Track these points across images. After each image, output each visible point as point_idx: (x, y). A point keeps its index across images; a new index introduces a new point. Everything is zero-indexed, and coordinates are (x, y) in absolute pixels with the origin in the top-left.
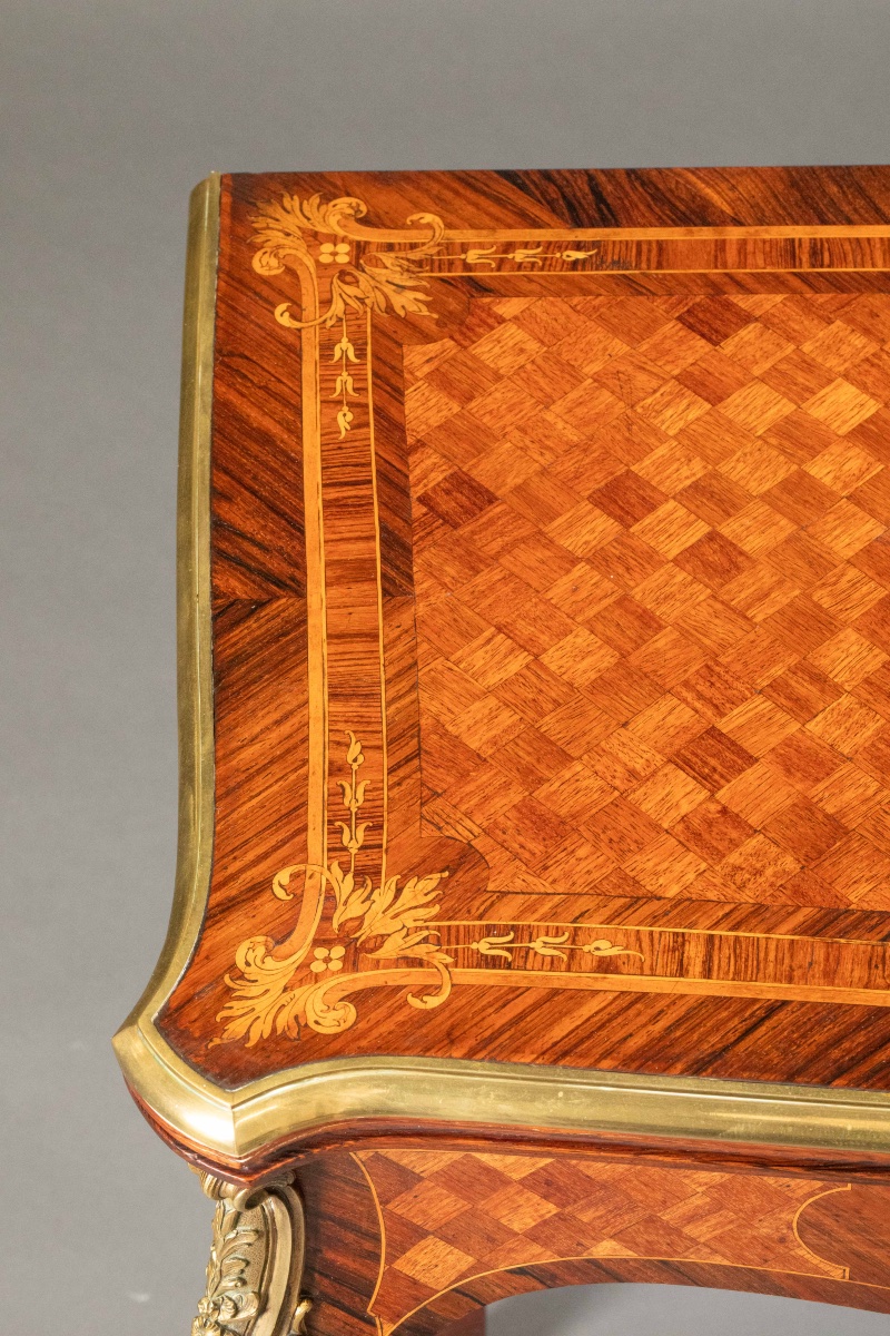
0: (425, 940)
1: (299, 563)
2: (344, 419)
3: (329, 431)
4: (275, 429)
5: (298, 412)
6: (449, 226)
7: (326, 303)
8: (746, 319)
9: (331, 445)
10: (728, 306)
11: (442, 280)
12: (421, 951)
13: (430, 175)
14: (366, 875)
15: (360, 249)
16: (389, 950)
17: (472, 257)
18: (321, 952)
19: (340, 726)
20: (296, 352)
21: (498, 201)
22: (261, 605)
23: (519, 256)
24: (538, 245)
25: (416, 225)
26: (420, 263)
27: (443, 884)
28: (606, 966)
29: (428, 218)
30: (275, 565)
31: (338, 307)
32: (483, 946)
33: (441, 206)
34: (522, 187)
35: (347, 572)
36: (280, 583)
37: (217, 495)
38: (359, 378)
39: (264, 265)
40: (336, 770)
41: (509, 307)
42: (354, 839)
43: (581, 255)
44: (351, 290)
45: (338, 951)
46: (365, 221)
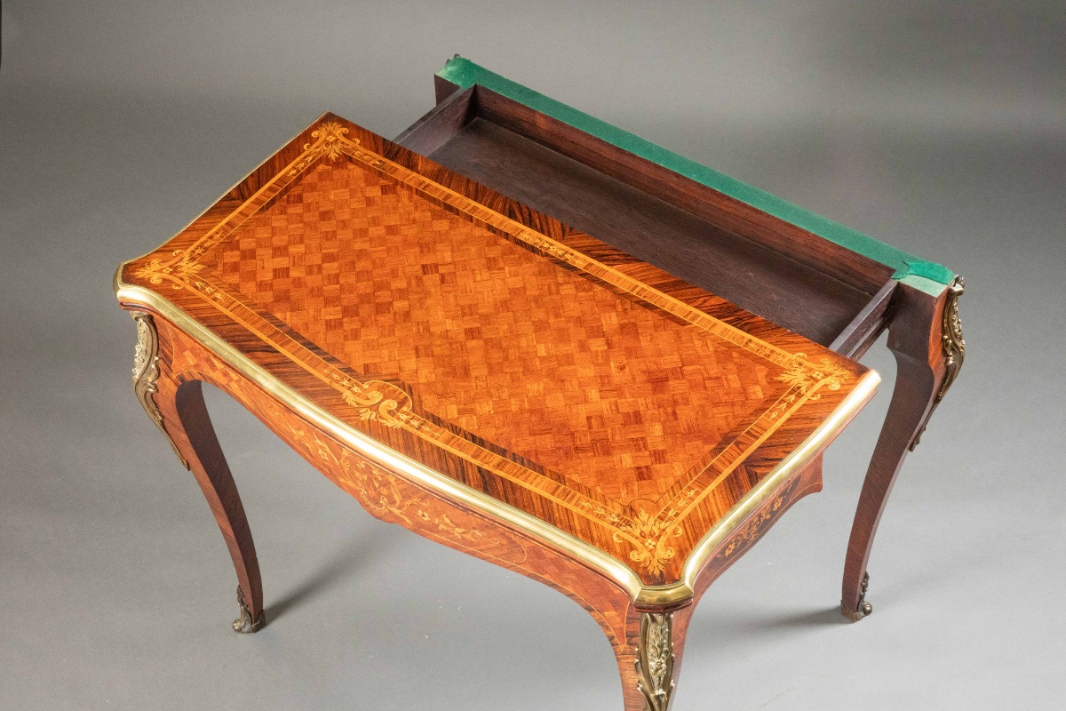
0: (189, 277)
1: (250, 196)
2: (294, 172)
3: (288, 173)
4: (278, 167)
5: (286, 166)
6: (360, 144)
7: (317, 148)
8: (395, 193)
9: (285, 176)
10: (395, 188)
11: (345, 154)
12: (186, 278)
13: (368, 132)
14: (193, 259)
15: (337, 140)
16: (179, 275)
17: (356, 153)
18: (168, 268)
19: (221, 230)
20: (300, 154)
21: (375, 143)
22: (234, 199)
23: (366, 157)
24: (373, 157)
25: (353, 141)
26: (344, 149)
27: (204, 268)
28: (215, 299)
29: (358, 141)
30: (246, 193)
31: (319, 149)
32: (197, 284)
33: (363, 140)
34: (384, 144)
35: (257, 202)
36: (243, 197)
37: (252, 175)
38: (305, 166)
39: (314, 134)
40: (211, 237)
41: (351, 166)
42: (199, 251)
43: (378, 163)
44: (325, 148)
45: (171, 270)
46: (344, 135)
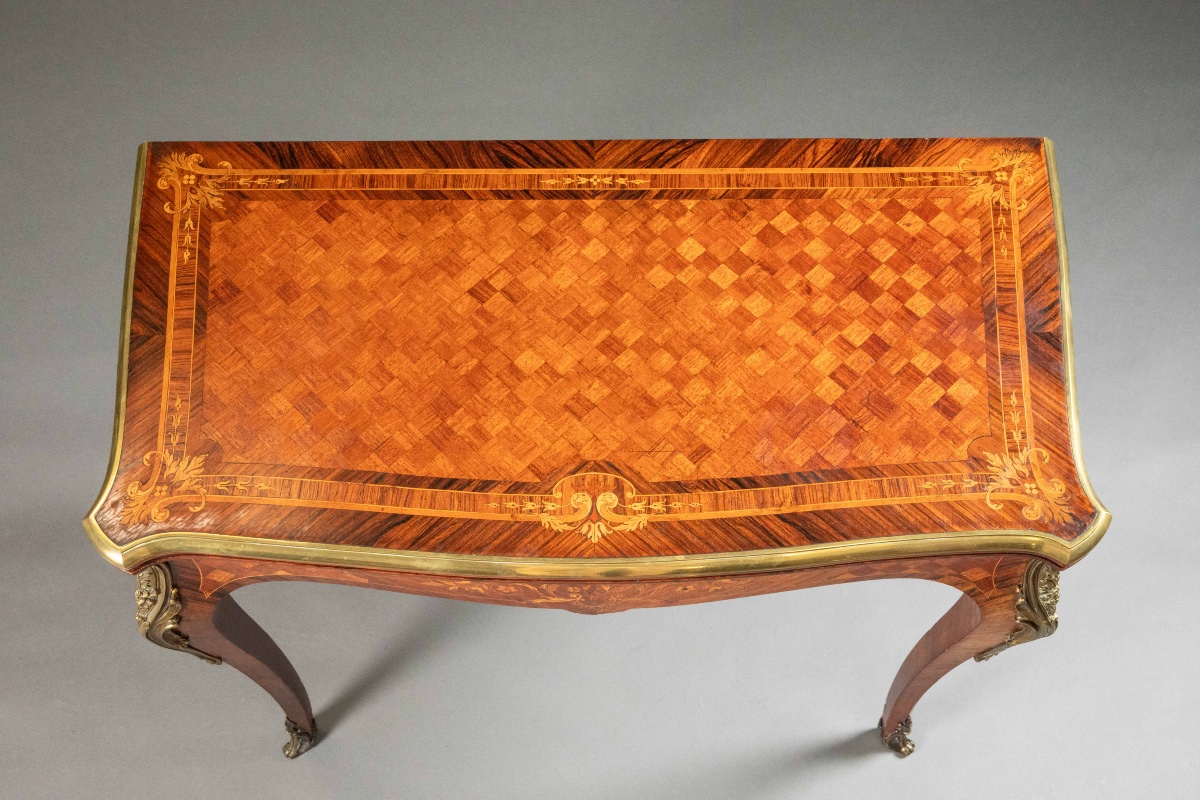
0: (198, 483)
1: (164, 320)
2: (186, 255)
3: (180, 260)
4: (160, 259)
5: (169, 251)
6: (234, 167)
7: (184, 202)
8: (343, 211)
9: (181, 267)
10: (336, 205)
11: (229, 192)
12: (196, 487)
13: (228, 144)
14: (178, 456)
15: (199, 177)
16: (184, 487)
17: (241, 182)
18: (159, 488)
19: (174, 391)
20: (170, 224)
21: (254, 156)
22: (149, 338)
23: (259, 181)
24: (267, 176)
25: (221, 167)
26: (221, 185)
27: (206, 459)
28: (262, 494)
29: (226, 164)
30: (155, 320)
31: (188, 204)
32: (218, 486)
33: (232, 159)
34: (264, 150)
35: (182, 324)
36: (156, 329)
37: (136, 289)
38: (193, 237)
39: (162, 184)
40: (171, 410)
41: (253, 205)
42: (175, 440)
43: (282, 181)
44: (194, 197)
45: (165, 488)
46: (201, 165)
